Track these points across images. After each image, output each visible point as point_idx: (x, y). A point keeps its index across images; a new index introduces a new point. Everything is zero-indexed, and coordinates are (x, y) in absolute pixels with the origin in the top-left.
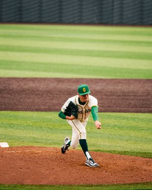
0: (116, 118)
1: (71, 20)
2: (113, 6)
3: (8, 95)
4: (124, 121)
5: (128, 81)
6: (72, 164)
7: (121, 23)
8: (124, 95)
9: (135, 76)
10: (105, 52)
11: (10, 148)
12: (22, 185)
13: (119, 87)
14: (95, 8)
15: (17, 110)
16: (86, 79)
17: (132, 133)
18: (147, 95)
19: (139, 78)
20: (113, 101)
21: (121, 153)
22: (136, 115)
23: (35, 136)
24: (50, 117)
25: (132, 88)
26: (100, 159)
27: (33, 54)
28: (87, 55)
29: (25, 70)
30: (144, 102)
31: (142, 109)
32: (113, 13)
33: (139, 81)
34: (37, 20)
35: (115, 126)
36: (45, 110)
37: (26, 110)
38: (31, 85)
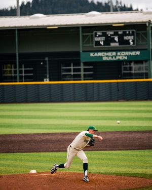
0: (99, 154)
2: (93, 90)
3: (34, 144)
4: (104, 156)
7: (99, 100)
9: (109, 130)
10: (90, 117)
11: (38, 173)
14: (83, 92)
15: (40, 152)
17: (110, 162)
18: (117, 141)
21: (103, 174)
22: (111, 152)
24: (59, 155)
25: (108, 136)
27: (48, 120)
28: (80, 119)
29: (43, 129)
30: (115, 144)
31: (114, 148)
33: (111, 132)
35: (99, 159)
36: (56, 151)
37: (45, 152)
38: (47, 137)
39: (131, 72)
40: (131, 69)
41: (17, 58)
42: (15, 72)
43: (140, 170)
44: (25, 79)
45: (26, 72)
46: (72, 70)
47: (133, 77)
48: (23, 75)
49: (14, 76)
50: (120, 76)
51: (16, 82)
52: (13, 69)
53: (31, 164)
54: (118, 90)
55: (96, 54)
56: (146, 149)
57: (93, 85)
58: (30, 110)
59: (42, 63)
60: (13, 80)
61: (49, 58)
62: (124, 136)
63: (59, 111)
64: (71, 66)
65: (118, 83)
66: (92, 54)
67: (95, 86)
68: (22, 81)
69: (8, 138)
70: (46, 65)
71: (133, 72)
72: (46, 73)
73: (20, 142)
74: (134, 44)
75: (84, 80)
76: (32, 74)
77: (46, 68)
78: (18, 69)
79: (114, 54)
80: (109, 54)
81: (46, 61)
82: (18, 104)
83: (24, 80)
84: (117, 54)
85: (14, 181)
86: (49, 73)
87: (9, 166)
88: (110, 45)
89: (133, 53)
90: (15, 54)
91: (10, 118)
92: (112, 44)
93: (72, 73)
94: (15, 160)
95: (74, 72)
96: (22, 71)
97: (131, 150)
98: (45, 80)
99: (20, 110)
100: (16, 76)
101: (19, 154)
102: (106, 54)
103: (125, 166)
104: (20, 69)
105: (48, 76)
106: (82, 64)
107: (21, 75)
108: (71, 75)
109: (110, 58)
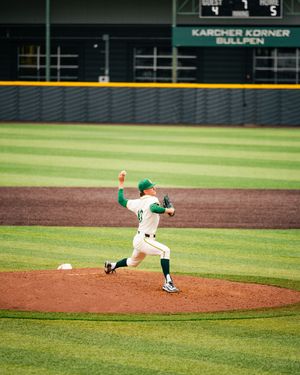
1: (146, 120)
2: (196, 102)
3: (72, 209)
5: (213, 191)
6: (146, 289)
7: (205, 123)
8: (208, 208)
9: (220, 185)
11: (74, 270)
12: (87, 313)
13: (202, 199)
15: (83, 225)
16: (163, 189)
17: (217, 253)
18: (235, 208)
19: (225, 187)
20: (195, 215)
23: (103, 256)
24: (120, 233)
25: (218, 199)
26: (179, 283)
28: (164, 161)
32: (195, 111)
33: (225, 191)
34: (105, 120)
35: (197, 244)
36: (115, 226)
37: (92, 225)
38: (99, 196)
39: (271, 69)
40: (270, 63)
41: (48, 33)
42: (43, 61)
43: (277, 271)
44: (61, 75)
45: (64, 61)
46: (155, 62)
47: (276, 80)
48: (59, 67)
49: (41, 69)
50: (248, 77)
51: (44, 80)
52: (38, 56)
53: (62, 250)
54: (245, 105)
55: (203, 32)
56: (290, 228)
57: (196, 93)
58: (68, 139)
59: (96, 46)
60: (39, 77)
61: (110, 36)
62: (249, 199)
63: (124, 142)
64: (152, 54)
65: (244, 90)
66: (195, 32)
67: (198, 95)
68: (55, 80)
69: (22, 195)
70: (104, 49)
71: (275, 69)
72: (104, 65)
73: (45, 204)
74: (278, 14)
75: (178, 82)
76: (76, 67)
77: (104, 54)
78: (48, 56)
79: (239, 32)
80: (230, 32)
81: (104, 42)
82: (45, 125)
83: (59, 77)
84: (244, 33)
85: (26, 284)
86: (110, 65)
87: (19, 252)
88: (231, 15)
89: (276, 33)
90: (44, 26)
91: (29, 153)
92: (237, 14)
93: (155, 68)
94: (33, 240)
95: (158, 65)
96: (56, 58)
97: (261, 228)
98: (101, 78)
99: (49, 138)
100: (44, 69)
101: (41, 227)
102: (223, 32)
103: (247, 261)
104: (53, 56)
105: (107, 72)
106: (175, 50)
107: (53, 67)
108: (152, 70)
109: (231, 42)
